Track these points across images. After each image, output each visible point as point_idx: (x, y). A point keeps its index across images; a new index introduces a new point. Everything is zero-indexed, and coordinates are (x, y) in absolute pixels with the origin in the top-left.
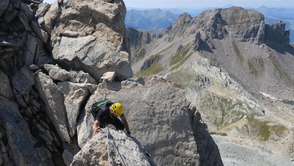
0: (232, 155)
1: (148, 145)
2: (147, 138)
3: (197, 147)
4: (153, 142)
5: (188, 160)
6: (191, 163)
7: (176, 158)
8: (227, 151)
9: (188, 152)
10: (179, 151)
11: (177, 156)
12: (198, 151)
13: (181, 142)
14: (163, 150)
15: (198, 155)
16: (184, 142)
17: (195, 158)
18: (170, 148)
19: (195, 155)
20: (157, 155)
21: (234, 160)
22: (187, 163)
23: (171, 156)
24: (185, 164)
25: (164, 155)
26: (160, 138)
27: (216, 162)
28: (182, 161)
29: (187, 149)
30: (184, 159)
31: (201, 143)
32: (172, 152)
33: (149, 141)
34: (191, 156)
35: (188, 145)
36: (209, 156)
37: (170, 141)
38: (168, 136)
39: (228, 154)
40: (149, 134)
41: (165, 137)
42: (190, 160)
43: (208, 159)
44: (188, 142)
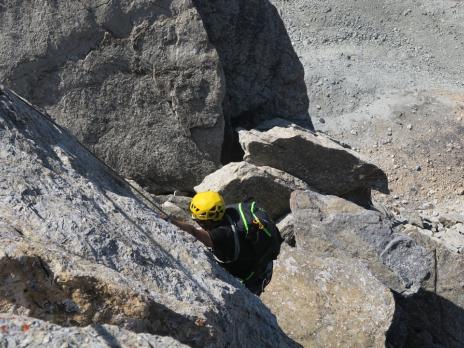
0: (340, 31)
1: (25, 61)
2: (15, 37)
3: (207, 26)
4: (40, 47)
5: (180, 79)
6: (192, 88)
7: (140, 83)
8: (325, 23)
9: (176, 53)
10: (144, 55)
11: (141, 73)
12: (213, 41)
13: (145, 23)
14: (85, 64)
15: (214, 53)
16: (155, 18)
17: (206, 66)
18: (109, 52)
19: (203, 56)
20: (69, 87)
21: (350, 48)
22: (181, 89)
23: (118, 78)
24: (173, 93)
25: (94, 84)
26: (64, 27)
27: (279, 63)
28: (161, 86)
29: (172, 42)
30: (168, 78)
31: (219, 11)
32: (119, 65)
33: (26, 47)
34: (190, 64)
35: (173, 28)
36: (252, 49)
37: (105, 27)
38: (91, 13)
39: (330, 33)
40: (17, 19)
41: (82, 16)
42: (189, 76)
43: (251, 59)
44: (171, 14)
